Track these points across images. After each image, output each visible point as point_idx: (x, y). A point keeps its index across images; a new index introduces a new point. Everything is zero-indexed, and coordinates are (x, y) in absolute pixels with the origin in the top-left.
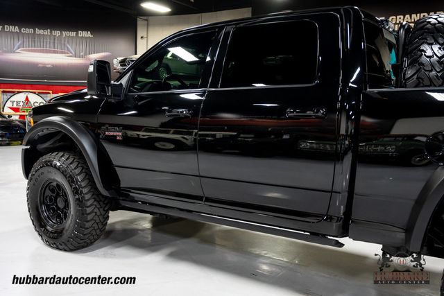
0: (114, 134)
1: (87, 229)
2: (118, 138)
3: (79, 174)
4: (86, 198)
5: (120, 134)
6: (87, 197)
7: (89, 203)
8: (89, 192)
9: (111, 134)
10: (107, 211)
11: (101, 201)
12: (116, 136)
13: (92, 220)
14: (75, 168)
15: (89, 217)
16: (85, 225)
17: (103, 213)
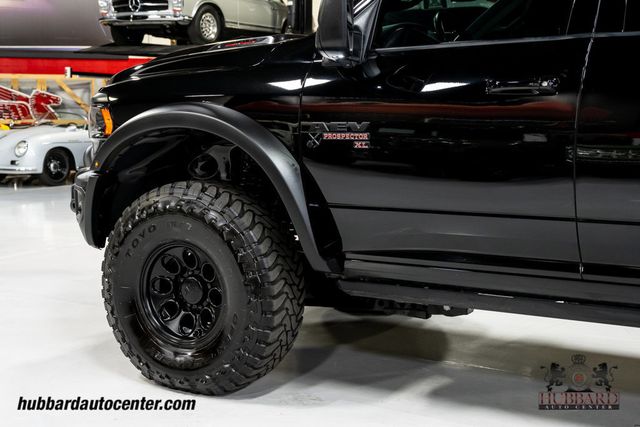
0: (348, 136)
1: (268, 344)
2: (358, 145)
3: (251, 228)
4: (272, 279)
5: (365, 136)
6: (273, 275)
7: (276, 289)
8: (275, 265)
9: (339, 136)
10: (301, 307)
11: (294, 284)
12: (351, 143)
13: (280, 325)
14: (241, 215)
15: (277, 319)
16: (267, 336)
17: (297, 309)
